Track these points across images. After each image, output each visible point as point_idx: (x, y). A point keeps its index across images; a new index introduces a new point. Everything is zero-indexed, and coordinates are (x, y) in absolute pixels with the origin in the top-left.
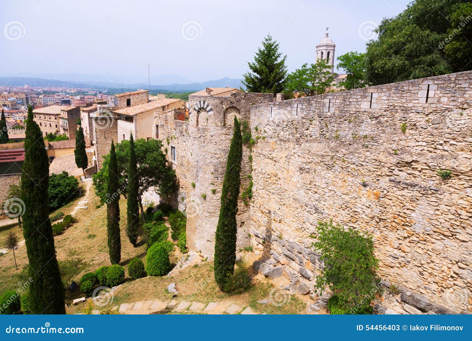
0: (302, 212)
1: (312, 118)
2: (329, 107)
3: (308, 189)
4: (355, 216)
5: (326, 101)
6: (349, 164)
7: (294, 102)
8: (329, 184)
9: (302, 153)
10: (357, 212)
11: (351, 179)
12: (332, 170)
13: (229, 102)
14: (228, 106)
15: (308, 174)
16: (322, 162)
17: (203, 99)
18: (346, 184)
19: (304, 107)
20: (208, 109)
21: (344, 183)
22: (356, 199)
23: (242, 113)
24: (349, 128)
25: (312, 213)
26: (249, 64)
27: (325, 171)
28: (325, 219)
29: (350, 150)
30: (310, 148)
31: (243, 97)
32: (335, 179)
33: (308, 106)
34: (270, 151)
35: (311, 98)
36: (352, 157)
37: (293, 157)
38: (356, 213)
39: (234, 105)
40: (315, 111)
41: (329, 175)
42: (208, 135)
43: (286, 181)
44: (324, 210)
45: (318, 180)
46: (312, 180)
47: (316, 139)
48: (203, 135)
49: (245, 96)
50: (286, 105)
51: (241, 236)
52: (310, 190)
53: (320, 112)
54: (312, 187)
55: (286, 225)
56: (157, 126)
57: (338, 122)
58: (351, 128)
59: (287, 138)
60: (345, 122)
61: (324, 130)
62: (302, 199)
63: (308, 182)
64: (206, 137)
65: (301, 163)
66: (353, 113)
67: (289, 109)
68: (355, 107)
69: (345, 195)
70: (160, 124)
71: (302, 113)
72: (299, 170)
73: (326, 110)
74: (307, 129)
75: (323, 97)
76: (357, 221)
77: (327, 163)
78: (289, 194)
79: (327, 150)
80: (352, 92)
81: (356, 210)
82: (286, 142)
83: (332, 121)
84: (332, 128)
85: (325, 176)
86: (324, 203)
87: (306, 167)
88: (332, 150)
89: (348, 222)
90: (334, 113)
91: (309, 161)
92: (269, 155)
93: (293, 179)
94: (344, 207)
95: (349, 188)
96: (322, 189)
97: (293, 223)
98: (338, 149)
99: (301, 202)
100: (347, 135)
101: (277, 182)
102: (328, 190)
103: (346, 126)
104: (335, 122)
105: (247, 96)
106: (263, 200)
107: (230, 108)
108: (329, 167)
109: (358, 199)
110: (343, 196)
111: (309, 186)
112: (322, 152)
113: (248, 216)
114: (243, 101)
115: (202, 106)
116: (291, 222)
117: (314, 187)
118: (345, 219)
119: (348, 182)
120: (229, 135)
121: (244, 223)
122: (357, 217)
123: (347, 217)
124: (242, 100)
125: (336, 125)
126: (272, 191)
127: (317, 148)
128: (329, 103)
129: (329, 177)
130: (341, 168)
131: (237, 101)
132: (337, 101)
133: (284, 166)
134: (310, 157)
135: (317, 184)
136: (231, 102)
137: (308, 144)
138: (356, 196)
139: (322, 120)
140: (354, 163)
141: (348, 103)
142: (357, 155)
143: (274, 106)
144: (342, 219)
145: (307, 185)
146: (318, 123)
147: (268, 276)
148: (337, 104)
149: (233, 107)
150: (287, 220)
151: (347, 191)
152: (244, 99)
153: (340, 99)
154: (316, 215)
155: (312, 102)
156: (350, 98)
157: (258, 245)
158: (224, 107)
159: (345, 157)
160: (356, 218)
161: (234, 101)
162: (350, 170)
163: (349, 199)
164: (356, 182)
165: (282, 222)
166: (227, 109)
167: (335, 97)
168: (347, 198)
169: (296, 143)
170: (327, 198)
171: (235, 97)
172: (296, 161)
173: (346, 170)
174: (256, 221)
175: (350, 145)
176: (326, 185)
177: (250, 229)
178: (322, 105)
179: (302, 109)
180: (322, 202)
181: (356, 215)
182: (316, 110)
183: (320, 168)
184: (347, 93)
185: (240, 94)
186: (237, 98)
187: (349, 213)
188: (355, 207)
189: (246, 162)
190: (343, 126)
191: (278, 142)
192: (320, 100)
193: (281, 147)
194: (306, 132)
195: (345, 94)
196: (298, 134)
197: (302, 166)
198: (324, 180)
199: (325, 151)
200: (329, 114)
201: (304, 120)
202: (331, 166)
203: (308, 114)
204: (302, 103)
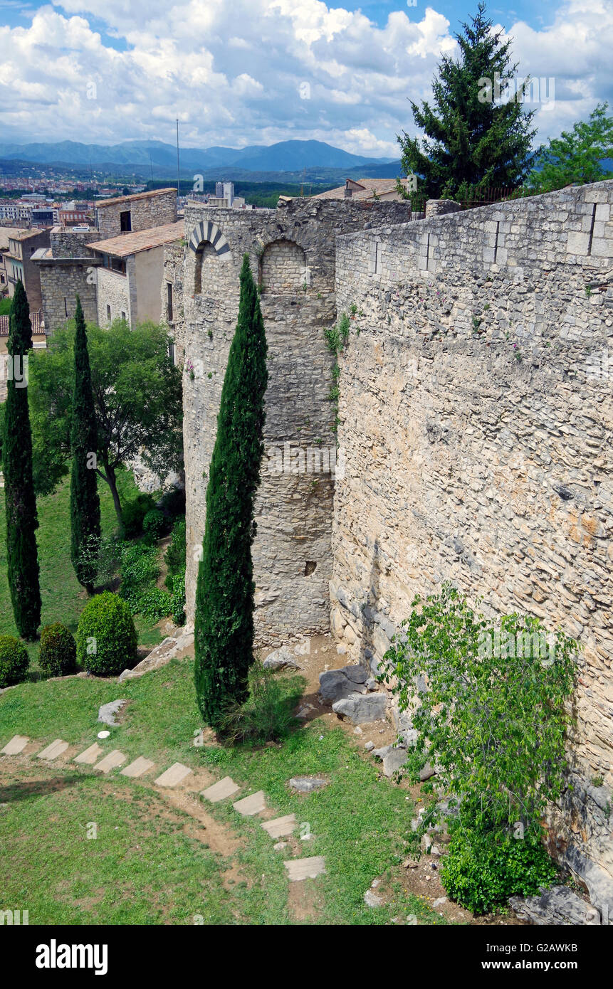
0: (432, 552)
1: (459, 278)
2: (496, 247)
3: (444, 490)
4: (541, 584)
5: (490, 227)
6: (534, 428)
7: (421, 229)
8: (489, 481)
9: (434, 384)
10: (545, 572)
11: (534, 472)
12: (497, 441)
13: (272, 227)
14: (270, 239)
15: (445, 447)
16: (475, 413)
17: (209, 218)
18: (524, 486)
19: (443, 244)
20: (218, 247)
21: (519, 482)
22: (545, 535)
23: (311, 259)
24: (539, 316)
25: (449, 558)
26: (415, 109)
27: (481, 442)
28: (477, 583)
29: (534, 385)
30: (450, 370)
31: (315, 211)
32: (500, 468)
33: (452, 243)
34: (372, 370)
35: (458, 218)
36: (538, 405)
37: (415, 392)
38: (544, 575)
39: (288, 235)
40: (463, 260)
41: (488, 454)
42: (220, 319)
43: (401, 460)
44: (475, 553)
45: (464, 467)
46: (454, 463)
47: (463, 345)
48: (210, 318)
49: (319, 210)
50: (406, 236)
51: (304, 598)
52: (450, 493)
53: (476, 261)
54: (452, 486)
55: (399, 584)
56: (170, 286)
57: (514, 294)
58: (542, 316)
59: (406, 335)
60: (529, 295)
61: (482, 316)
62: (431, 516)
63: (446, 470)
64: (216, 323)
65: (431, 413)
66: (547, 268)
67: (412, 249)
68: (554, 249)
69: (522, 519)
70: (174, 281)
71: (438, 260)
72: (426, 432)
73: (488, 257)
74: (448, 313)
75: (483, 215)
76: (545, 599)
77: (484, 419)
78: (406, 499)
79: (486, 378)
80: (549, 200)
81: (543, 566)
82: (403, 348)
83: (501, 290)
84: (501, 313)
85: (480, 456)
86: (477, 535)
87: (443, 425)
88: (497, 381)
89: (523, 599)
90: (507, 265)
91: (448, 407)
92: (372, 384)
93: (415, 458)
94: (517, 552)
95: (530, 498)
96: (474, 495)
97: (411, 580)
98: (509, 378)
99: (428, 524)
100: (530, 338)
101: (385, 462)
102: (485, 499)
103: (531, 307)
104: (508, 294)
105: (325, 210)
106: (357, 507)
107: (276, 242)
108: (492, 432)
109: (549, 534)
110: (517, 520)
111: (447, 481)
112: (475, 385)
113: (325, 548)
114: (314, 224)
115: (206, 238)
116: (408, 578)
117: (457, 484)
118: (518, 589)
119: (528, 480)
120: (272, 319)
121: (314, 564)
122: (545, 588)
123: (523, 584)
124: (312, 220)
125: (509, 302)
126: (374, 484)
127: (465, 368)
128: (497, 233)
129: (489, 461)
130: (514, 437)
131: (297, 224)
132: (515, 229)
133: (398, 418)
134: (451, 396)
135: (464, 477)
136: (279, 227)
137: (447, 358)
138: (544, 526)
139: (479, 286)
140: (543, 426)
141: (538, 236)
142: (551, 400)
143: (382, 241)
144: (511, 588)
145: (443, 478)
146: (471, 296)
147: (344, 715)
148: (512, 237)
149: (284, 240)
150: (402, 569)
151: (524, 508)
152: (316, 217)
153: (521, 222)
154: (457, 566)
155: (461, 229)
156: (543, 220)
157: (344, 627)
158: (260, 240)
159: (524, 403)
160: (545, 592)
161: (288, 223)
162: (533, 445)
163: (529, 532)
164: (545, 484)
165: (391, 573)
166: (268, 246)
167: (510, 218)
168: (524, 527)
169: (421, 353)
170: (483, 521)
171: (290, 212)
172: (424, 407)
173: (524, 443)
174: (344, 563)
175: (537, 367)
176: (481, 482)
177: (330, 582)
178: (480, 239)
179: (438, 251)
180: (472, 530)
181: (543, 580)
182: (468, 256)
183: (470, 431)
184: (538, 203)
185: (305, 203)
186: (297, 213)
187: (528, 571)
188: (540, 557)
189: (322, 397)
190: (524, 307)
191: (388, 346)
192: (476, 226)
193: (393, 360)
194: (444, 320)
195: (532, 207)
196: (428, 326)
197: (433, 422)
198: (477, 468)
199: (482, 381)
200: (494, 268)
201: (442, 285)
202: (493, 428)
203: (450, 266)
204: (438, 232)
